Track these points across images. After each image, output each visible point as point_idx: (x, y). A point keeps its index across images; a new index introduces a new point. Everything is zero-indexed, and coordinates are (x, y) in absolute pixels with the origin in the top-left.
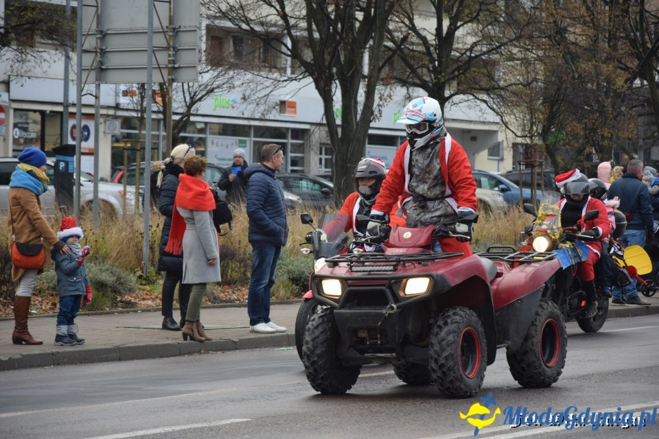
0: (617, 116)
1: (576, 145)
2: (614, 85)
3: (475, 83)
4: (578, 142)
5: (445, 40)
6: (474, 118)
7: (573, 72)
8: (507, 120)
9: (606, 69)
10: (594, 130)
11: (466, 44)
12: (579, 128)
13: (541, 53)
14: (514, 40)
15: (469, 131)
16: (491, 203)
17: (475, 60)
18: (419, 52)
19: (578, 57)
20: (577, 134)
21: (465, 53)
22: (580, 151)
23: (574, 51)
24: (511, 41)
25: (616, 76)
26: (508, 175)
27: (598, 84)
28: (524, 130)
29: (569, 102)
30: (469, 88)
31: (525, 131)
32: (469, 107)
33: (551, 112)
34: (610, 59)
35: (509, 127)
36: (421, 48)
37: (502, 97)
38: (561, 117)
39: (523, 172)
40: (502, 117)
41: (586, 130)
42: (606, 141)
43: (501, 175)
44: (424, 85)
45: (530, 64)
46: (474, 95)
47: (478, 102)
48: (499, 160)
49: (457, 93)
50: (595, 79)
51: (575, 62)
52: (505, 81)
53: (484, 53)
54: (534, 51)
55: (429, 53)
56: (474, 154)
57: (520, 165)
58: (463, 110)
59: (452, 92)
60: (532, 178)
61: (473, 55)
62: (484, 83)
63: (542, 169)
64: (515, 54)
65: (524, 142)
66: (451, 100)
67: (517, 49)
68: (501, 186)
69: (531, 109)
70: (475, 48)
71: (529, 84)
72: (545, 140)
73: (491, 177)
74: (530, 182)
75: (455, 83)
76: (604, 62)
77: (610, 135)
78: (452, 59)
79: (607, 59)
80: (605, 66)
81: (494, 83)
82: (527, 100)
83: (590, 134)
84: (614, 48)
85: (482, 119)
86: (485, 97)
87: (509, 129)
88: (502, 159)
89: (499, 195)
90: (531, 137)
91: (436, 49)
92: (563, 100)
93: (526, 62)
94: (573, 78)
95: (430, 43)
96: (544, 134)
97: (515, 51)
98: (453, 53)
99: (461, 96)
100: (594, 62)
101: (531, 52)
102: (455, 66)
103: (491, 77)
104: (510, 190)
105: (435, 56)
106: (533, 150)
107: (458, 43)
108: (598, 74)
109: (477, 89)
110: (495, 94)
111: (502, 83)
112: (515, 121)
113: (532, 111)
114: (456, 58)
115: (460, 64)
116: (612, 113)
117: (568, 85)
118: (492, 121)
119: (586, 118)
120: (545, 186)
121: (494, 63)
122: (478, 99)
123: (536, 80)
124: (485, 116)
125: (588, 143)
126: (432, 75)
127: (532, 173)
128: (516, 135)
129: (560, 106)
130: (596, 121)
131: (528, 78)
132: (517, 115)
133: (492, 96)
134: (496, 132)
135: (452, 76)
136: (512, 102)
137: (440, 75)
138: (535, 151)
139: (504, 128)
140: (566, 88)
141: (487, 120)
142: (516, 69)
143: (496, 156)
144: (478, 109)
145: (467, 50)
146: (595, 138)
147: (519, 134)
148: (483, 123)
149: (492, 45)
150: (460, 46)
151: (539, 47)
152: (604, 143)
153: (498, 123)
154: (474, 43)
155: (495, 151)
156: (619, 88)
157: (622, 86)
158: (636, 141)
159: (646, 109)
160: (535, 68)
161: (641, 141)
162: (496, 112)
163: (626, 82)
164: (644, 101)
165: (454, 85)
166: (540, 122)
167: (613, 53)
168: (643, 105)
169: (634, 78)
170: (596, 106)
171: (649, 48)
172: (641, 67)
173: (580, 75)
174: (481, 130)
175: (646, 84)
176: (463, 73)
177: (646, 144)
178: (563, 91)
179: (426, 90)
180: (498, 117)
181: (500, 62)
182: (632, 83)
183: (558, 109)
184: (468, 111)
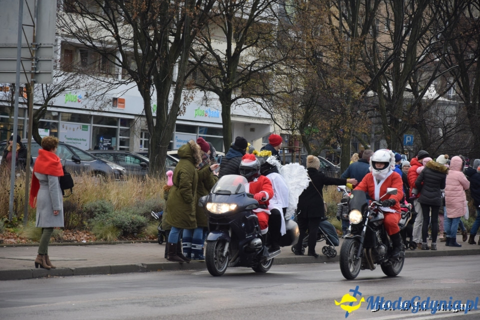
0: (354, 117)
1: (324, 137)
2: (352, 94)
3: (254, 90)
4: (326, 134)
5: (233, 58)
6: (252, 115)
7: (324, 84)
8: (275, 117)
9: (347, 83)
10: (337, 127)
11: (247, 61)
12: (326, 124)
13: (301, 70)
14: (283, 60)
15: (249, 124)
17: (254, 74)
18: (214, 67)
19: (327, 73)
20: (325, 129)
21: (247, 68)
22: (327, 142)
23: (325, 70)
24: (280, 60)
25: (355, 88)
27: (341, 94)
28: (287, 125)
29: (320, 106)
30: (249, 93)
31: (289, 125)
32: (249, 107)
33: (307, 112)
34: (350, 76)
35: (277, 122)
37: (273, 101)
38: (314, 116)
39: (286, 155)
40: (272, 115)
41: (331, 127)
42: (346, 135)
44: (216, 91)
45: (293, 77)
46: (252, 99)
49: (240, 97)
50: (339, 90)
51: (325, 77)
52: (275, 89)
53: (260, 70)
54: (296, 69)
55: (221, 67)
56: (252, 141)
57: (284, 150)
58: (244, 109)
59: (237, 96)
60: (292, 160)
61: (252, 70)
62: (261, 90)
63: (299, 153)
64: (282, 70)
65: (287, 133)
66: (236, 102)
67: (285, 67)
69: (293, 110)
70: (255, 65)
71: (292, 92)
72: (301, 132)
75: (240, 90)
76: (346, 78)
77: (348, 131)
78: (237, 72)
79: (348, 76)
81: (267, 90)
82: (290, 103)
83: (334, 129)
84: (354, 68)
85: (257, 116)
86: (260, 100)
87: (277, 124)
90: (292, 130)
91: (226, 65)
92: (315, 105)
93: (290, 76)
94: (324, 89)
95: (223, 60)
96: (301, 128)
97: (283, 68)
98: (238, 68)
99: (243, 99)
100: (339, 78)
101: (294, 69)
102: (240, 77)
103: (265, 87)
105: (225, 69)
106: (293, 139)
107: (242, 61)
108: (342, 87)
109: (255, 94)
110: (267, 98)
111: (274, 91)
112: (281, 118)
113: (293, 112)
114: (240, 72)
115: (243, 76)
116: (351, 115)
117: (320, 94)
118: (265, 117)
119: (332, 118)
122: (255, 101)
123: (297, 89)
124: (260, 113)
125: (332, 136)
126: (223, 83)
127: (292, 156)
128: (281, 128)
129: (314, 108)
130: (339, 119)
131: (291, 87)
132: (283, 114)
133: (265, 99)
134: (268, 125)
135: (237, 84)
136: (279, 104)
137: (228, 83)
138: (295, 140)
139: (273, 123)
140: (318, 96)
141: (261, 117)
142: (283, 81)
144: (255, 109)
145: (248, 66)
146: (338, 132)
147: (284, 128)
148: (259, 118)
149: (266, 63)
150: (244, 63)
151: (300, 65)
152: (344, 137)
153: (270, 119)
154: (253, 61)
156: (356, 97)
157: (359, 96)
158: (369, 135)
159: (375, 113)
160: (297, 81)
161: (373, 136)
162: (267, 112)
163: (361, 93)
164: (375, 107)
165: (239, 92)
166: (299, 119)
167: (353, 72)
168: (373, 110)
169: (368, 90)
170: (339, 109)
171: (379, 69)
172: (373, 82)
173: (329, 87)
174: (258, 124)
175: (377, 94)
176: (245, 83)
177: (376, 137)
178: (316, 98)
179: (218, 94)
180: (269, 115)
181: (271, 75)
182: (366, 93)
183: (312, 111)
184: (247, 110)
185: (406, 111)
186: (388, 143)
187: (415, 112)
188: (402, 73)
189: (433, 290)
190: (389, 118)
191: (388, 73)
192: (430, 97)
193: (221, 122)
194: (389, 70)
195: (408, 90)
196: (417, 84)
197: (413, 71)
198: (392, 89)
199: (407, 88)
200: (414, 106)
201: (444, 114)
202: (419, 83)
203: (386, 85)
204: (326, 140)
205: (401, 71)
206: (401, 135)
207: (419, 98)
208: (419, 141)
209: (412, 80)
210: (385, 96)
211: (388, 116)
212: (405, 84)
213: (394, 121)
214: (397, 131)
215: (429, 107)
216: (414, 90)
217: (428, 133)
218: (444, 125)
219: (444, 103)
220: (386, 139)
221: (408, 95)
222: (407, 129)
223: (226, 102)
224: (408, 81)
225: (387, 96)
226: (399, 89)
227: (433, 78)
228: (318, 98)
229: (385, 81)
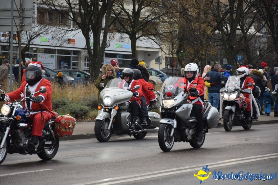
0: (208, 46)
2: (206, 33)
3: (149, 32)
4: (191, 56)
5: (137, 14)
6: (149, 46)
7: (190, 27)
8: (162, 47)
9: (203, 26)
10: (198, 52)
11: (145, 15)
12: (192, 50)
13: (176, 19)
14: (165, 14)
15: (147, 52)
16: (156, 82)
17: (149, 22)
18: (126, 19)
19: (191, 21)
20: (191, 53)
21: (145, 19)
23: (190, 19)
25: (207, 29)
26: (163, 70)
27: (200, 32)
28: (169, 51)
29: (188, 40)
30: (146, 34)
32: (147, 42)
33: (180, 44)
34: (205, 22)
35: (163, 50)
36: (127, 17)
37: (160, 38)
38: (184, 46)
39: (169, 69)
40: (160, 46)
41: (194, 52)
42: (203, 56)
43: (160, 70)
44: (127, 33)
45: (172, 24)
46: (148, 37)
47: (151, 39)
48: (159, 64)
49: (141, 36)
50: (199, 30)
51: (191, 23)
52: (162, 31)
53: (153, 20)
54: (174, 19)
55: (130, 19)
56: (149, 61)
57: (168, 66)
58: (144, 43)
59: (139, 36)
60: (173, 71)
61: (148, 20)
63: (177, 67)
64: (165, 20)
65: (169, 56)
66: (139, 39)
67: (167, 18)
68: (160, 75)
69: (172, 43)
70: (149, 17)
71: (171, 32)
72: (177, 55)
73: (156, 71)
74: (172, 73)
75: (141, 32)
76: (202, 23)
77: (205, 54)
78: (139, 22)
80: (203, 25)
81: (157, 32)
82: (170, 39)
83: (196, 53)
84: (207, 17)
85: (152, 47)
86: (153, 38)
87: (163, 51)
88: (161, 64)
89: (159, 78)
90: (172, 54)
91: (132, 18)
92: (185, 39)
93: (170, 23)
95: (130, 15)
96: (178, 53)
97: (166, 18)
98: (140, 19)
99: (143, 37)
100: (198, 23)
101: (172, 19)
102: (141, 25)
103: (156, 30)
104: (164, 76)
105: (132, 20)
106: (173, 60)
107: (142, 15)
108: (200, 28)
109: (150, 34)
110: (157, 36)
111: (161, 32)
112: (165, 48)
113: (172, 44)
114: (141, 21)
115: (143, 24)
116: (206, 45)
117: (188, 33)
118: (156, 48)
119: (195, 47)
120: (178, 75)
121: (157, 24)
122: (150, 38)
123: (174, 31)
124: (153, 45)
125: (195, 57)
126: (131, 28)
127: (173, 69)
129: (184, 41)
130: (199, 47)
131: (171, 29)
132: (166, 45)
133: (156, 37)
134: (158, 52)
135: (139, 29)
136: (164, 40)
137: (134, 28)
138: (174, 60)
139: (161, 51)
140: (187, 34)
141: (154, 47)
142: (166, 26)
143: (158, 62)
144: (150, 42)
145: (146, 18)
146: (198, 55)
147: (167, 53)
148: (153, 48)
149: (156, 16)
151: (176, 17)
153: (159, 48)
154: (149, 15)
155: (158, 60)
156: (208, 34)
157: (210, 33)
158: (217, 56)
159: (220, 43)
160: (174, 26)
161: (219, 56)
162: (157, 44)
163: (211, 32)
164: (219, 39)
165: (141, 33)
166: (176, 48)
167: (206, 20)
168: (219, 41)
169: (215, 30)
170: (199, 42)
171: (221, 18)
172: (218, 25)
173: (192, 29)
174: (152, 51)
175: (221, 32)
176: (144, 28)
177: (221, 57)
178: (185, 35)
179: (129, 35)
180: (159, 46)
181: (159, 23)
182: (214, 32)
183: (183, 43)
184: (146, 43)
185: (238, 42)
186: (228, 60)
187: (243, 42)
188: (235, 19)
189: (256, 144)
190: (228, 45)
191: (226, 20)
192: (251, 33)
193: (131, 51)
194: (227, 18)
195: (239, 29)
196: (244, 25)
197: (241, 18)
198: (229, 29)
199: (238, 28)
200: (242, 38)
201: (260, 43)
202: (245, 25)
203: (226, 26)
204: (192, 59)
205: (234, 19)
206: (235, 55)
207: (245, 34)
208: (246, 59)
209: (241, 23)
210: (225, 33)
211: (227, 45)
212: (237, 26)
213: (231, 47)
214: (233, 53)
215: (251, 39)
216: (242, 29)
217: (251, 54)
218: (260, 48)
219: (260, 36)
220: (227, 58)
221: (238, 32)
222: (238, 52)
223: (134, 39)
224: (238, 24)
225: (227, 33)
226: (233, 29)
227: (253, 22)
228: (186, 35)
229: (225, 25)
